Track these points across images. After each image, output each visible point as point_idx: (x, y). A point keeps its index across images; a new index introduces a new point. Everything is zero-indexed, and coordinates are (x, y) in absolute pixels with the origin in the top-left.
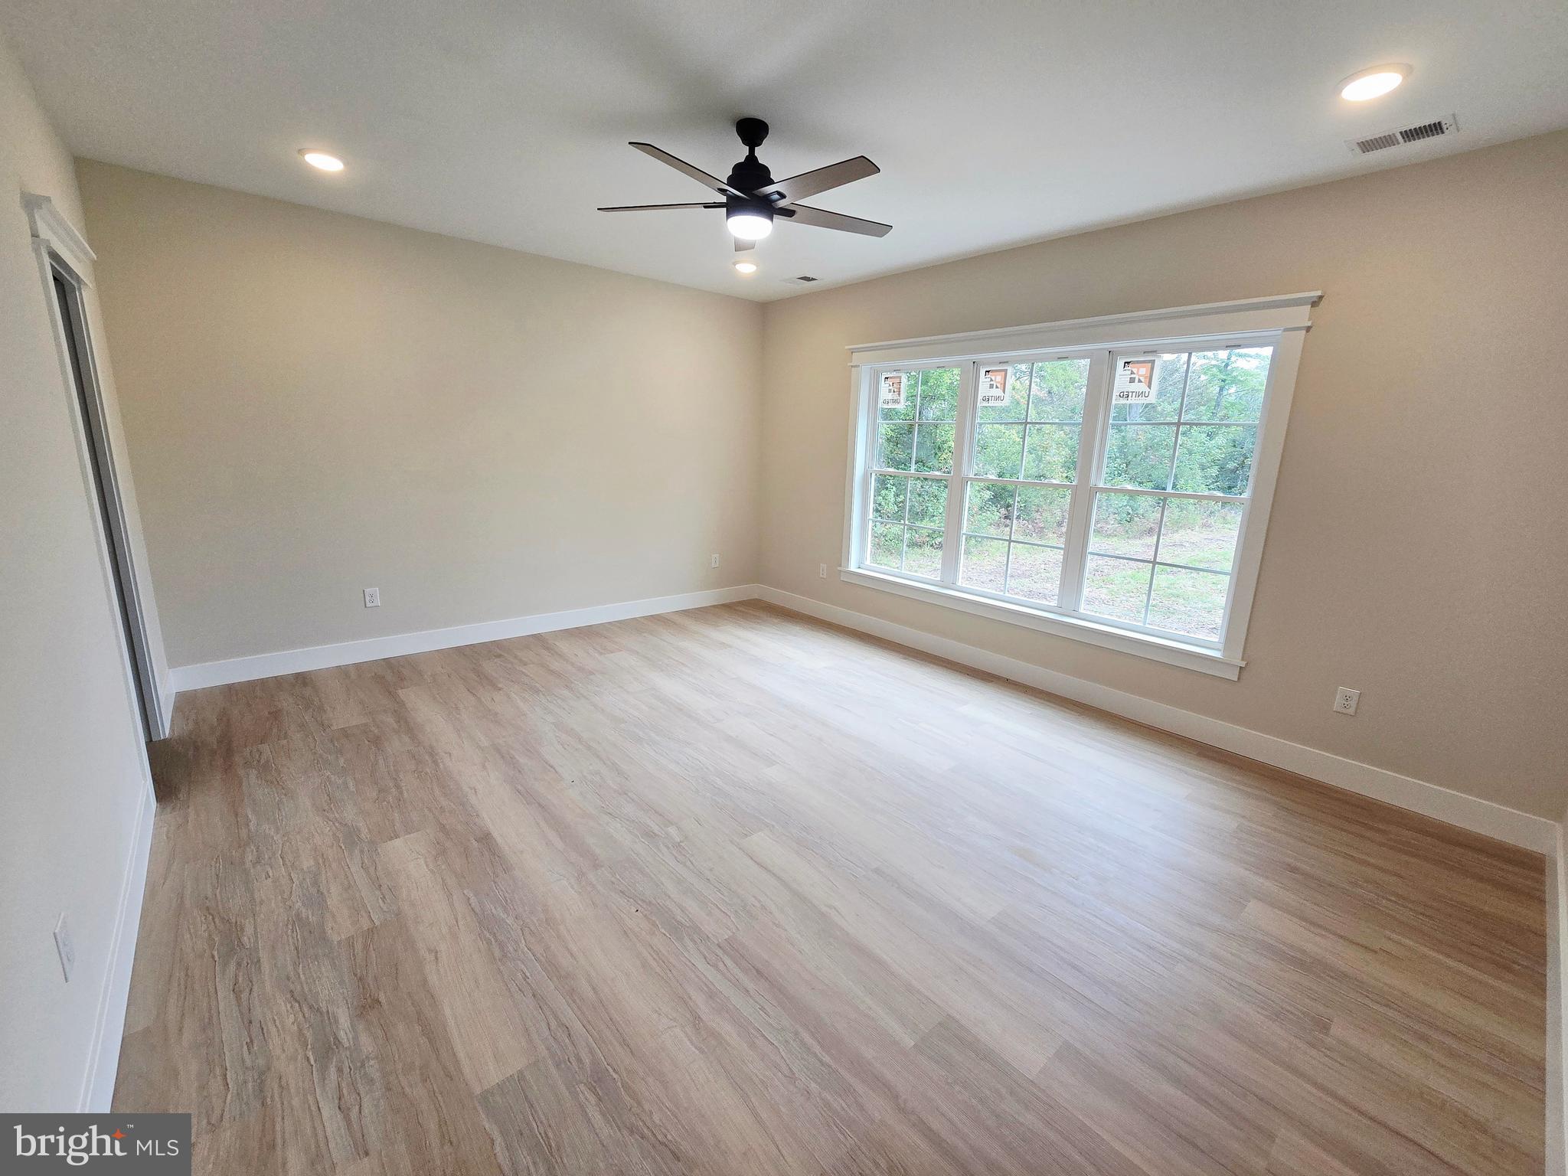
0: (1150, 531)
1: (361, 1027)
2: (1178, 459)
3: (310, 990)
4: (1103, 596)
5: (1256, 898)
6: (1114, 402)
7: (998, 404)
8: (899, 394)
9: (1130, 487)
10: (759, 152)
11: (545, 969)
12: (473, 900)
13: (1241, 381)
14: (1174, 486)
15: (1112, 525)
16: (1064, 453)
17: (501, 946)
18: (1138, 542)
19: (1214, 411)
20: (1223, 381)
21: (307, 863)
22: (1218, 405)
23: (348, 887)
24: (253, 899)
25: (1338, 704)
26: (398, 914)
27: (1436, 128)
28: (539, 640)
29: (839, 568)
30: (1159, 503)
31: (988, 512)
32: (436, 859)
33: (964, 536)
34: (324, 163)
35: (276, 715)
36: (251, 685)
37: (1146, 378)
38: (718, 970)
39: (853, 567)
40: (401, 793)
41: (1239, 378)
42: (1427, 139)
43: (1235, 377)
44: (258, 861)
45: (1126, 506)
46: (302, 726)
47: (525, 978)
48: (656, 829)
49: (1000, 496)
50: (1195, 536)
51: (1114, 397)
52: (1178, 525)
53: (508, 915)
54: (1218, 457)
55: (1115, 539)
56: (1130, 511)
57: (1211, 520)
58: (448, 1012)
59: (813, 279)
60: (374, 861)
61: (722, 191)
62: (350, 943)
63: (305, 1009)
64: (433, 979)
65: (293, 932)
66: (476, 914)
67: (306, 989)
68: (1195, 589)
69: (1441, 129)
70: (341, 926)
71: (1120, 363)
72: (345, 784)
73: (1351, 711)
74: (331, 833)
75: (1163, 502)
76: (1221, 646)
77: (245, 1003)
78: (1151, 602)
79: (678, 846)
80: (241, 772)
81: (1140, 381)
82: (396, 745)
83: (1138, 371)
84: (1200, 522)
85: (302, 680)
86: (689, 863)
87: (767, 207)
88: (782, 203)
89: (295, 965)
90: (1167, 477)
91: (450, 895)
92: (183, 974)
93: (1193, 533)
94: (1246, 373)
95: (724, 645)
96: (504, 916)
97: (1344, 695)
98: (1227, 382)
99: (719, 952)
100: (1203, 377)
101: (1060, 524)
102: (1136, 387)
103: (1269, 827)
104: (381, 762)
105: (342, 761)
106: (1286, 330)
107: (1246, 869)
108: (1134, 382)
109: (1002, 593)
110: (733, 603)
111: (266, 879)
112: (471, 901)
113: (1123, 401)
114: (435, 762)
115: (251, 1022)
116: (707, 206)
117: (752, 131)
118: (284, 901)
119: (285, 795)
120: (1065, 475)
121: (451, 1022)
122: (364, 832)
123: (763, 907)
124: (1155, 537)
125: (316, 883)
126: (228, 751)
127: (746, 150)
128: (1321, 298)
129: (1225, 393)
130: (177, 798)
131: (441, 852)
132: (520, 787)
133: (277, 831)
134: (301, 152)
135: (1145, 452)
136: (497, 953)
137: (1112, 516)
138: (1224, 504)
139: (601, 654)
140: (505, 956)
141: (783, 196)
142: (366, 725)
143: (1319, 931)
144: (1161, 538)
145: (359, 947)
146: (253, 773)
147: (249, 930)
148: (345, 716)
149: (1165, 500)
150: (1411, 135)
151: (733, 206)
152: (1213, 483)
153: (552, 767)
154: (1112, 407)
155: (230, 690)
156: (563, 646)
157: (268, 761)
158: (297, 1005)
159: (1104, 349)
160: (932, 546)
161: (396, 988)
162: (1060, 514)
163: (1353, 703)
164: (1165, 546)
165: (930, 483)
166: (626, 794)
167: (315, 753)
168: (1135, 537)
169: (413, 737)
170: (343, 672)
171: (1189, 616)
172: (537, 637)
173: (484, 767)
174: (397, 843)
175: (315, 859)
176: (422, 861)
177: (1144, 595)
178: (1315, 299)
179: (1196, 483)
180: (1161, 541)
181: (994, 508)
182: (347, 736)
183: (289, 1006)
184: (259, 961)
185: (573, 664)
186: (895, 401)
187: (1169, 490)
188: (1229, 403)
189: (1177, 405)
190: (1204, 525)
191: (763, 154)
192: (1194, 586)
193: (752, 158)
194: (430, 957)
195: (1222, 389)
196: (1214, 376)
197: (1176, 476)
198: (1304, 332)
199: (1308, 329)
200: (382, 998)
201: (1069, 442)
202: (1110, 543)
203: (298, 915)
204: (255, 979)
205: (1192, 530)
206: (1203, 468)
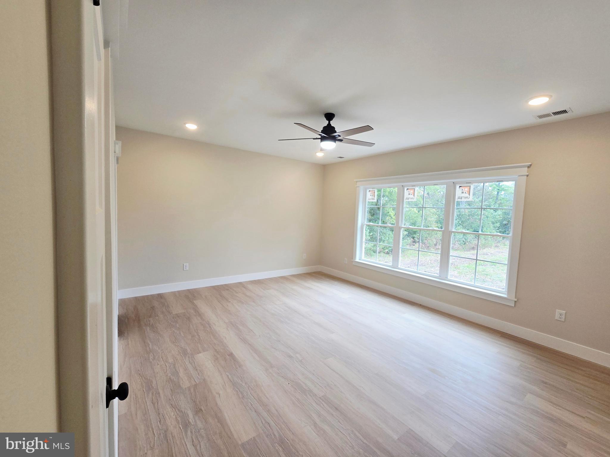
0: (473, 248)
1: (197, 418)
2: (482, 220)
3: (178, 404)
4: (456, 274)
5: (530, 393)
6: (456, 200)
7: (412, 200)
8: (374, 197)
9: (464, 231)
10: (331, 122)
11: (258, 402)
12: (230, 376)
13: (506, 190)
14: (482, 230)
15: (457, 246)
16: (435, 217)
17: (241, 393)
18: (468, 252)
19: (496, 201)
20: (499, 190)
21: (171, 360)
22: (497, 199)
23: (186, 369)
24: (154, 372)
25: (557, 317)
26: (204, 380)
27: (565, 112)
28: (241, 285)
29: (352, 260)
30: (476, 237)
31: (406, 240)
32: (215, 361)
33: (401, 248)
34: (191, 127)
35: (153, 308)
36: (143, 297)
37: (468, 192)
38: (321, 407)
39: (357, 260)
40: (200, 337)
41: (505, 188)
42: (562, 114)
43: (503, 188)
44: (154, 358)
45: (462, 238)
46: (163, 313)
47: (252, 405)
48: (292, 355)
49: (411, 233)
50: (492, 250)
51: (456, 199)
52: (485, 246)
53: (243, 382)
54: (499, 219)
55: (459, 251)
56: (464, 240)
57: (499, 244)
58: (226, 414)
59: (343, 158)
60: (194, 361)
61: (320, 135)
62: (189, 388)
63: (177, 410)
64: (219, 403)
65: (169, 384)
66: (231, 381)
67: (176, 404)
68: (494, 272)
69: (566, 111)
70: (185, 383)
71: (458, 187)
72: (180, 333)
73: (563, 320)
74: (177, 350)
75: (478, 237)
76: (506, 293)
77: (156, 407)
78: (476, 277)
79: (301, 361)
80: (144, 328)
81: (465, 193)
82: (196, 320)
83: (465, 189)
84: (494, 245)
85: (160, 296)
86: (306, 368)
87: (334, 139)
88: (339, 138)
89: (172, 396)
90: (478, 227)
91: (221, 374)
92: (135, 396)
93: (492, 249)
94: (508, 187)
95: (310, 288)
96: (241, 383)
97: (559, 313)
98: (500, 190)
99: (321, 401)
100: (490, 188)
101: (436, 245)
102: (464, 195)
103: (533, 366)
104: (191, 326)
105: (178, 325)
106: (519, 176)
107: (525, 382)
108: (463, 193)
109: (417, 271)
110: (311, 273)
111: (158, 365)
112: (229, 376)
113: (459, 200)
114: (210, 327)
115: (159, 414)
116: (314, 139)
117: (330, 116)
118: (165, 373)
119: (160, 336)
120: (436, 226)
121: (227, 418)
122: (189, 351)
123: (335, 385)
124: (476, 251)
125: (175, 367)
126: (139, 321)
127: (327, 122)
128: (531, 165)
129: (500, 194)
130: (124, 336)
131: (216, 359)
132: (241, 337)
133: (159, 348)
134: (185, 124)
135: (469, 217)
136: (241, 396)
137: (457, 242)
138: (504, 238)
139: (264, 290)
140: (243, 397)
141: (339, 136)
142: (184, 312)
143: (558, 407)
144: (478, 251)
145: (192, 390)
146: (148, 328)
147: (154, 382)
148: (177, 309)
149: (479, 236)
150: (555, 113)
151: (323, 139)
152: (498, 229)
153: (251, 330)
154: (456, 202)
155: (136, 299)
156: (250, 287)
157: (152, 324)
158: (174, 409)
159: (451, 182)
160: (384, 253)
161: (207, 405)
162: (435, 241)
163: (563, 317)
164: (480, 254)
165: (383, 228)
166: (280, 341)
167: (168, 322)
168: (467, 251)
169: (202, 318)
170: (174, 294)
171: (493, 283)
172: (240, 283)
173: (227, 329)
174: (200, 355)
175: (174, 360)
176: (210, 362)
177: (473, 274)
178: (529, 166)
179: (491, 230)
180: (478, 252)
181: (408, 238)
182: (178, 317)
183: (171, 409)
184: (159, 393)
185: (254, 293)
186: (373, 199)
187: (480, 232)
188: (501, 198)
189: (480, 199)
190: (496, 246)
191: (333, 123)
192: (493, 271)
193: (329, 124)
194: (217, 396)
195: (498, 193)
196: (494, 188)
197: (482, 226)
198: (526, 177)
199: (527, 176)
200: (203, 409)
201: (437, 213)
202: (457, 253)
203: (170, 378)
204: (158, 399)
205: (491, 248)
206: (493, 223)
